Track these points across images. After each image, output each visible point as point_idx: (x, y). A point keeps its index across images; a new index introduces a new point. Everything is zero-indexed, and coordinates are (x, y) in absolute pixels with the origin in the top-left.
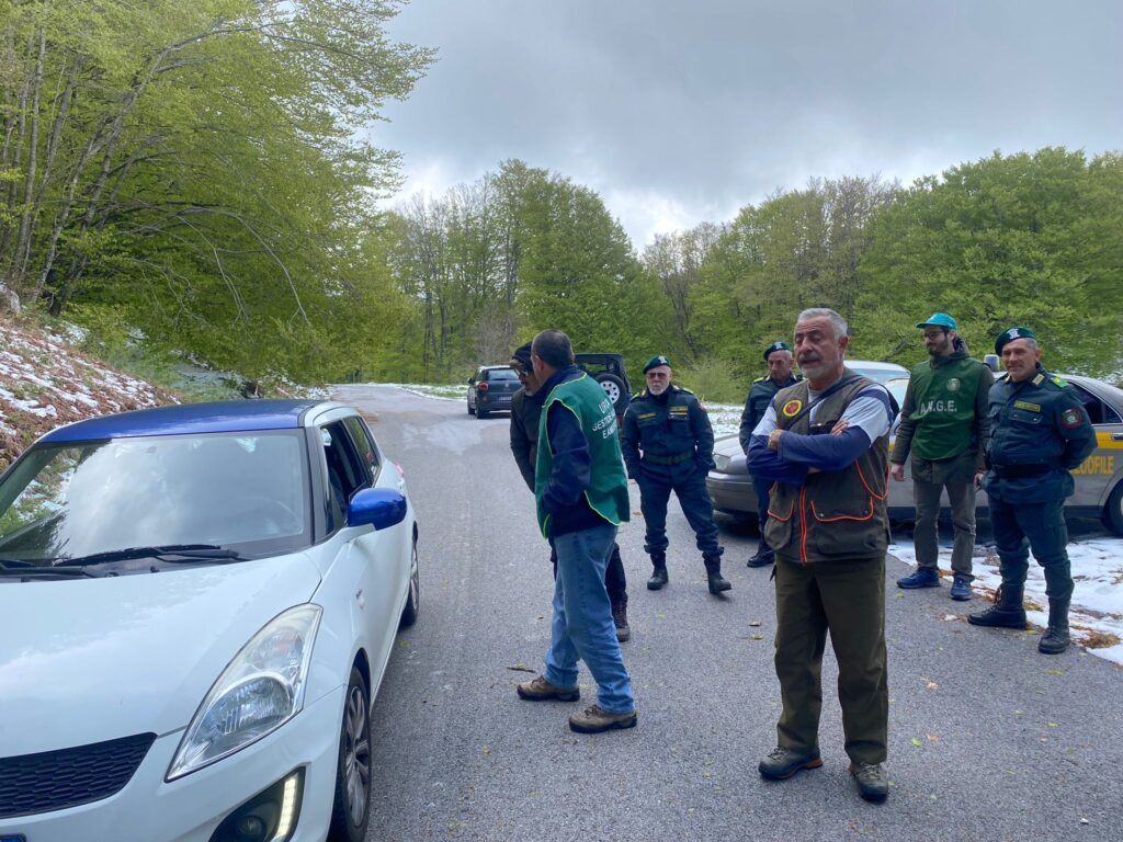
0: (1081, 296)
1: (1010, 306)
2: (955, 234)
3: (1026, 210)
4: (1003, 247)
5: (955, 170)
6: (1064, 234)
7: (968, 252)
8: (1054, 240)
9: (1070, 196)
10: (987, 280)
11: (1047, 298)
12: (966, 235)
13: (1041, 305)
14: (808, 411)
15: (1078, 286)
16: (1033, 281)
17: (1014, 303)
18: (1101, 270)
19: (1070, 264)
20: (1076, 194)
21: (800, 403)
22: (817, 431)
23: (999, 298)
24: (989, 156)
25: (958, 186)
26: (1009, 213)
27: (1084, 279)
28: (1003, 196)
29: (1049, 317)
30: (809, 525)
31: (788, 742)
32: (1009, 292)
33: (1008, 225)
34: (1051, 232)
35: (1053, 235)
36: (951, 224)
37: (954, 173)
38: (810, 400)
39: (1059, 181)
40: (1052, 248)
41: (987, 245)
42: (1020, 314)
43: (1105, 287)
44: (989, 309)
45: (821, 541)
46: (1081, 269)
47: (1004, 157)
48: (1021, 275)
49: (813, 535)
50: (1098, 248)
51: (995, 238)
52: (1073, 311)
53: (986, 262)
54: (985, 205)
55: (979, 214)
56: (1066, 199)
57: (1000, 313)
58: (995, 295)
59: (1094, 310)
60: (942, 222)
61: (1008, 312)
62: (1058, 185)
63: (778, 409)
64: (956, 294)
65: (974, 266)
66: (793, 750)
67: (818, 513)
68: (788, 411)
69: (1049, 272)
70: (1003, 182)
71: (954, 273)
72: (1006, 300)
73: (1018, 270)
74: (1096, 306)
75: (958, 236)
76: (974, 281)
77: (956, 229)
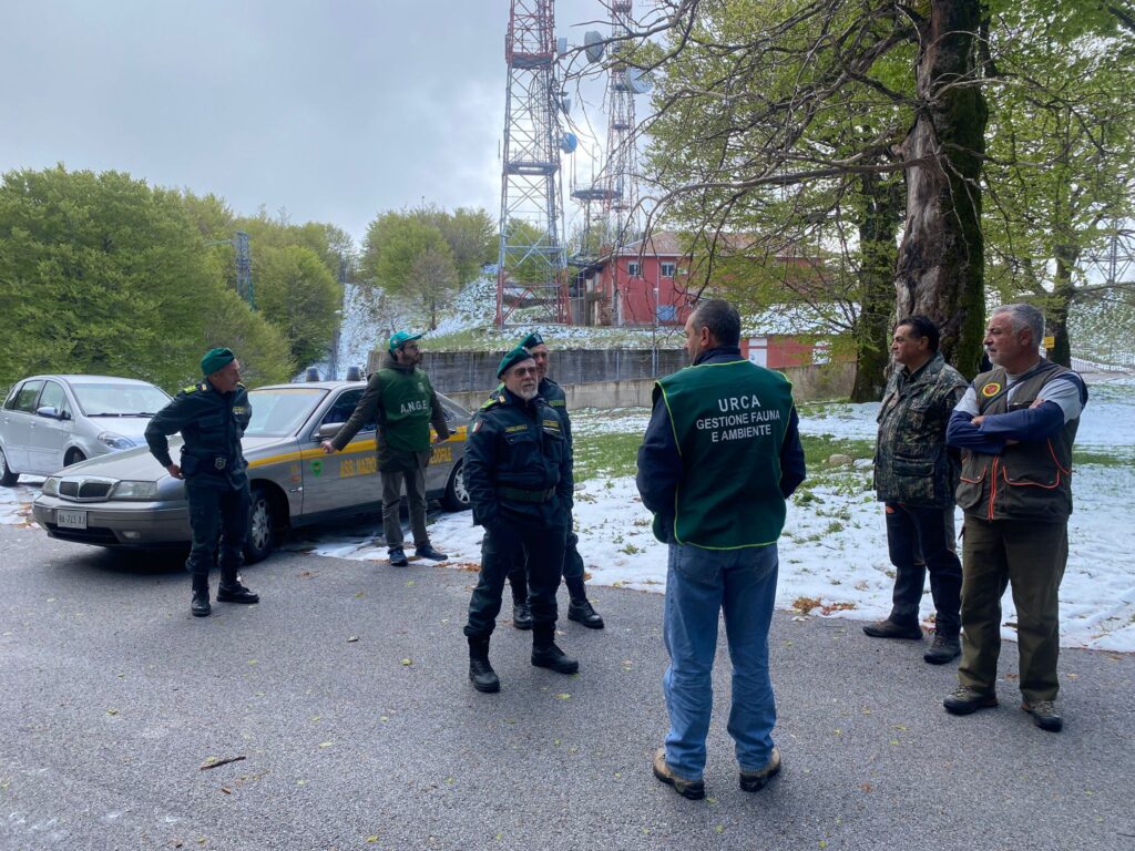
0: (158, 318)
1: (92, 325)
2: (25, 244)
3: (99, 230)
4: (79, 264)
5: (18, 175)
6: (139, 258)
7: (43, 265)
8: (130, 263)
9: (140, 222)
10: (64, 297)
11: (127, 320)
12: (39, 246)
13: (123, 327)
14: (1006, 392)
15: (155, 309)
16: (113, 301)
17: (96, 322)
18: (173, 297)
19: (146, 288)
20: (147, 221)
21: (999, 386)
22: (1013, 408)
23: (80, 317)
24: (54, 167)
25: (22, 193)
26: (81, 229)
27: (160, 303)
28: (77, 212)
29: (130, 338)
30: (999, 487)
31: (969, 682)
32: (89, 311)
33: (83, 242)
34: (127, 255)
35: (129, 259)
36: (20, 233)
37: (15, 177)
38: (1009, 383)
39: (128, 206)
40: (128, 270)
41: (64, 261)
42: (103, 334)
43: (179, 312)
44: (69, 328)
45: (1008, 502)
46: (158, 294)
47: (69, 171)
48: (102, 295)
49: (1002, 495)
50: (171, 276)
51: (70, 254)
52: (153, 334)
53: (63, 278)
54: (56, 218)
55: (50, 227)
56: (136, 225)
57: (82, 333)
58: (75, 313)
59: (170, 333)
60: (8, 228)
61: (91, 331)
62: (127, 210)
63: (978, 390)
64: (32, 310)
65: (52, 281)
66: (973, 689)
67: (1008, 478)
68: (987, 391)
69: (127, 293)
70: (72, 198)
71: (28, 286)
72: (85, 319)
73: (99, 289)
74: (172, 330)
75: (28, 246)
76: (51, 296)
77: (26, 240)
